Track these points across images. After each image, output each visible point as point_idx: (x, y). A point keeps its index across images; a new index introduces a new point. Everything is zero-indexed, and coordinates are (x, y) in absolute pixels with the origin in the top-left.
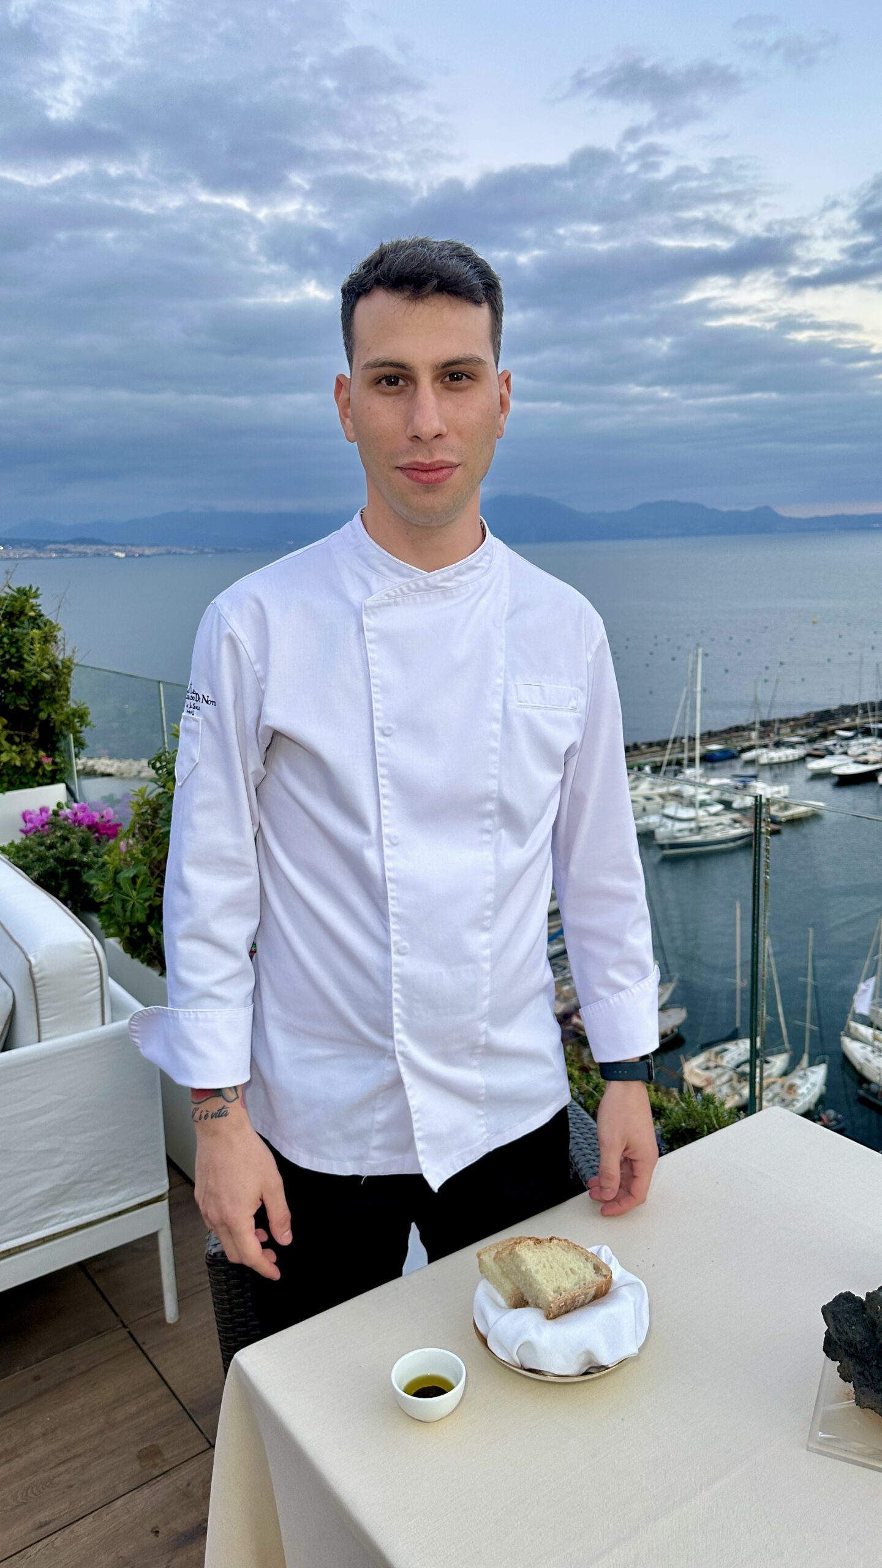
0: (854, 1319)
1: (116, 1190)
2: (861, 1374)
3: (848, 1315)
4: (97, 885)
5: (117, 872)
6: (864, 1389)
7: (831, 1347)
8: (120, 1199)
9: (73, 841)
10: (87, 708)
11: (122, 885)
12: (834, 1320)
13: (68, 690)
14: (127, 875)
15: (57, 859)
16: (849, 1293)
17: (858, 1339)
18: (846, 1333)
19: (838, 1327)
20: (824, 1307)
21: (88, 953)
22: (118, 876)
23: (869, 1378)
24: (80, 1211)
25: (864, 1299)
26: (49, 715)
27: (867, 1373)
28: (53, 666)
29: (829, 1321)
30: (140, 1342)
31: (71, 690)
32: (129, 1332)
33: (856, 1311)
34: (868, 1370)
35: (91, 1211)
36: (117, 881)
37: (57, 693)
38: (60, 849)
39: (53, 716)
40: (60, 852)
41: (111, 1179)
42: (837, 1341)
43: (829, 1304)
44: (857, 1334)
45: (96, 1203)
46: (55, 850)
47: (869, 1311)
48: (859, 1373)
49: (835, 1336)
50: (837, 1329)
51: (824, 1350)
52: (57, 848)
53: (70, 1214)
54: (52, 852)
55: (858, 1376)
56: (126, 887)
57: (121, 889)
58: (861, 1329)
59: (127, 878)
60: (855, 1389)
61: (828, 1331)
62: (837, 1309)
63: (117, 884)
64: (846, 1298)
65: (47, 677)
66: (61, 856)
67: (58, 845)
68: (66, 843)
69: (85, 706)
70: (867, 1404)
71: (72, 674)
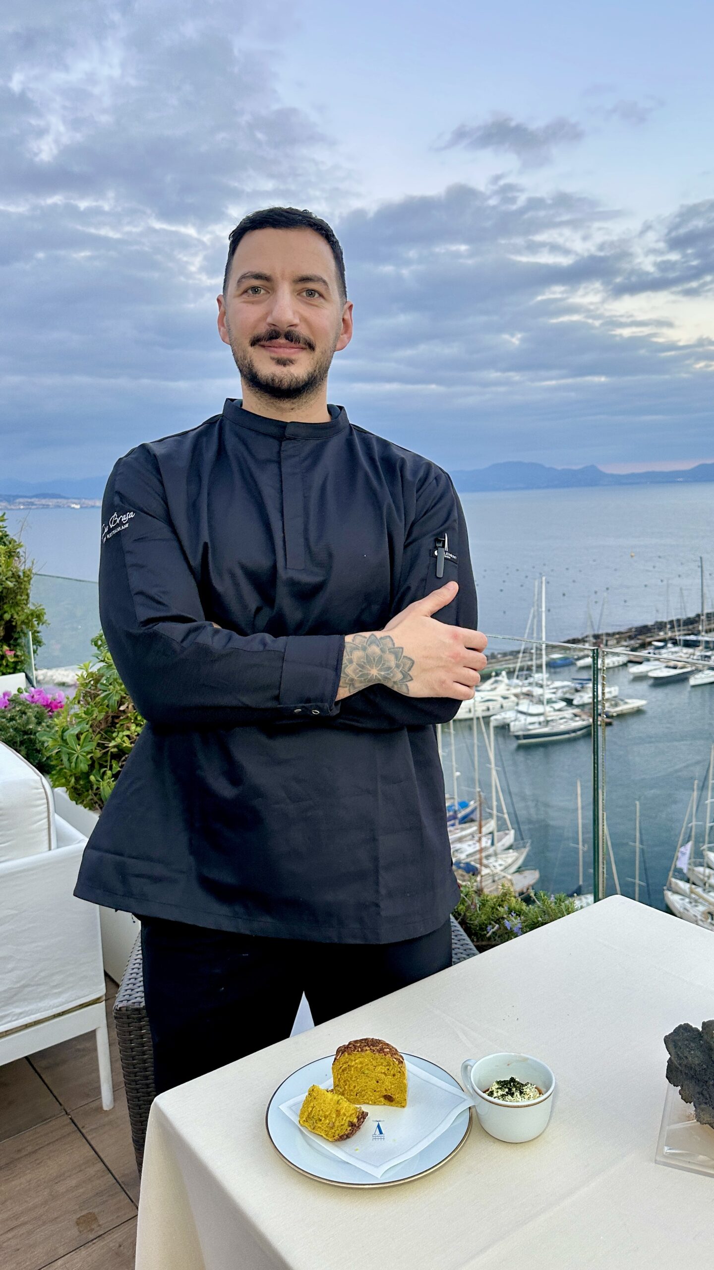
0: (692, 1045)
1: (60, 993)
2: (701, 1093)
3: (687, 1042)
4: (48, 741)
5: (63, 732)
6: (703, 1106)
7: (673, 1074)
8: (64, 1000)
9: (29, 714)
10: (43, 609)
11: (68, 741)
12: (675, 1047)
13: (28, 595)
14: (72, 732)
15: (16, 729)
16: (687, 1025)
17: (697, 1062)
18: (686, 1057)
19: (679, 1053)
20: (666, 1037)
21: (37, 789)
22: (65, 734)
23: (708, 1096)
24: (29, 1010)
25: (700, 1029)
26: (12, 617)
27: (705, 1093)
28: (15, 576)
29: (670, 1050)
30: (80, 1127)
31: (30, 595)
32: (71, 1119)
33: (694, 1038)
34: (706, 1090)
35: (38, 1011)
36: (64, 738)
37: (19, 597)
38: (18, 721)
39: (15, 616)
40: (19, 724)
41: (55, 983)
42: (678, 1066)
43: (670, 1035)
44: (695, 1057)
45: (41, 1004)
46: (14, 722)
47: (705, 1037)
48: (699, 1093)
49: (676, 1063)
50: (678, 1055)
51: (667, 1077)
52: (16, 720)
53: (21, 1013)
54: (11, 723)
55: (698, 1096)
56: (72, 742)
57: (67, 744)
58: (699, 1053)
59: (72, 735)
60: (695, 1107)
61: (670, 1059)
62: (677, 1038)
63: (64, 740)
64: (685, 1029)
65: (10, 584)
66: (19, 727)
67: (17, 718)
68: (24, 715)
69: (41, 608)
70: (706, 1120)
71: (32, 582)
